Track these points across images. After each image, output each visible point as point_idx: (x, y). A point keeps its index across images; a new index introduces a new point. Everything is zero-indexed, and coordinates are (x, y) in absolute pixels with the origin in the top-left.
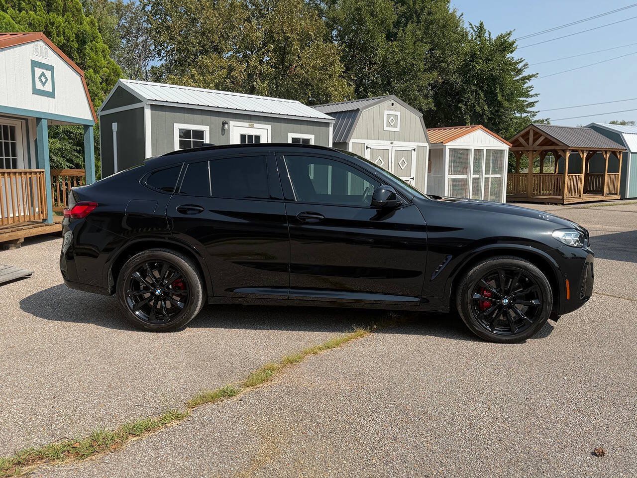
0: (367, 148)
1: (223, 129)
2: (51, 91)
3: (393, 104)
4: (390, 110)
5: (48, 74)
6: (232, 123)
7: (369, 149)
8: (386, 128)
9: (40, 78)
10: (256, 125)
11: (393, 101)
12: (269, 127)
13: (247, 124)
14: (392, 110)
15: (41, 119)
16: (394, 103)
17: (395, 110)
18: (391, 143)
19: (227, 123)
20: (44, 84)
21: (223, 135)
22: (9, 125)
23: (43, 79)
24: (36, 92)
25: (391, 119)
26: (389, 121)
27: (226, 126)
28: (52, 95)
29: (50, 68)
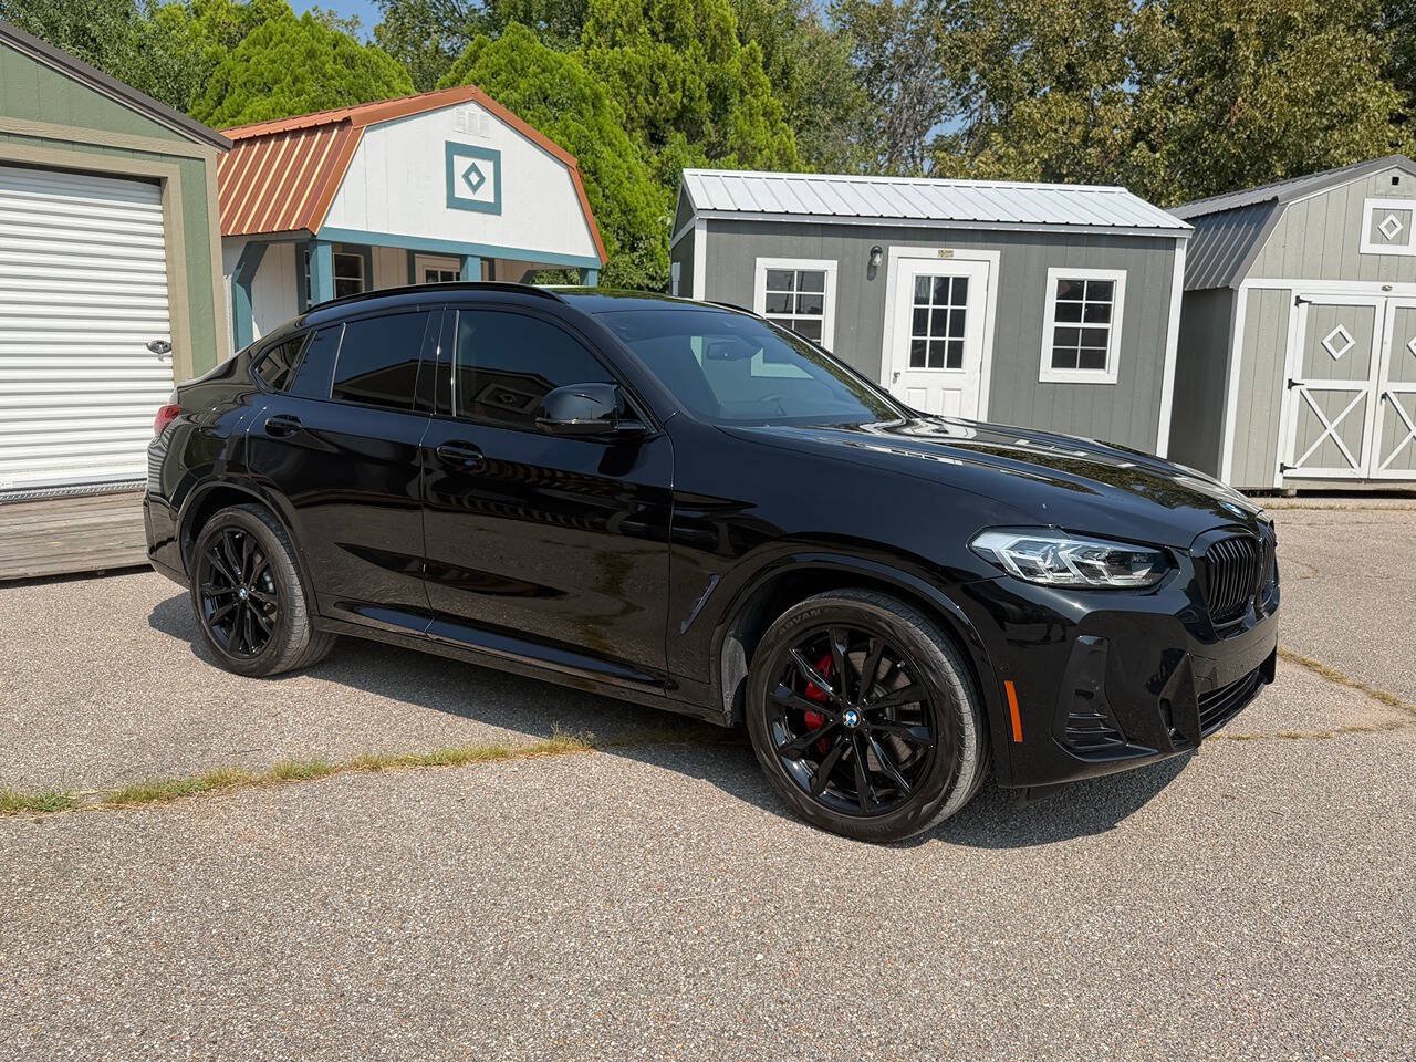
0: (1299, 301)
1: (872, 268)
2: (493, 201)
3: (1395, 181)
4: (1385, 196)
5: (486, 167)
6: (895, 251)
7: (1303, 306)
8: (1366, 247)
9: (466, 176)
10: (958, 253)
11: (1396, 173)
12: (994, 256)
13: (934, 252)
14: (1394, 197)
15: (466, 256)
16: (1402, 176)
17: (1405, 197)
18: (1384, 289)
19: (880, 252)
20: (475, 188)
21: (870, 279)
22: (439, 270)
23: (474, 178)
24: (454, 203)
25: (1387, 221)
26: (1382, 226)
27: (878, 259)
28: (494, 208)
29: (494, 156)
